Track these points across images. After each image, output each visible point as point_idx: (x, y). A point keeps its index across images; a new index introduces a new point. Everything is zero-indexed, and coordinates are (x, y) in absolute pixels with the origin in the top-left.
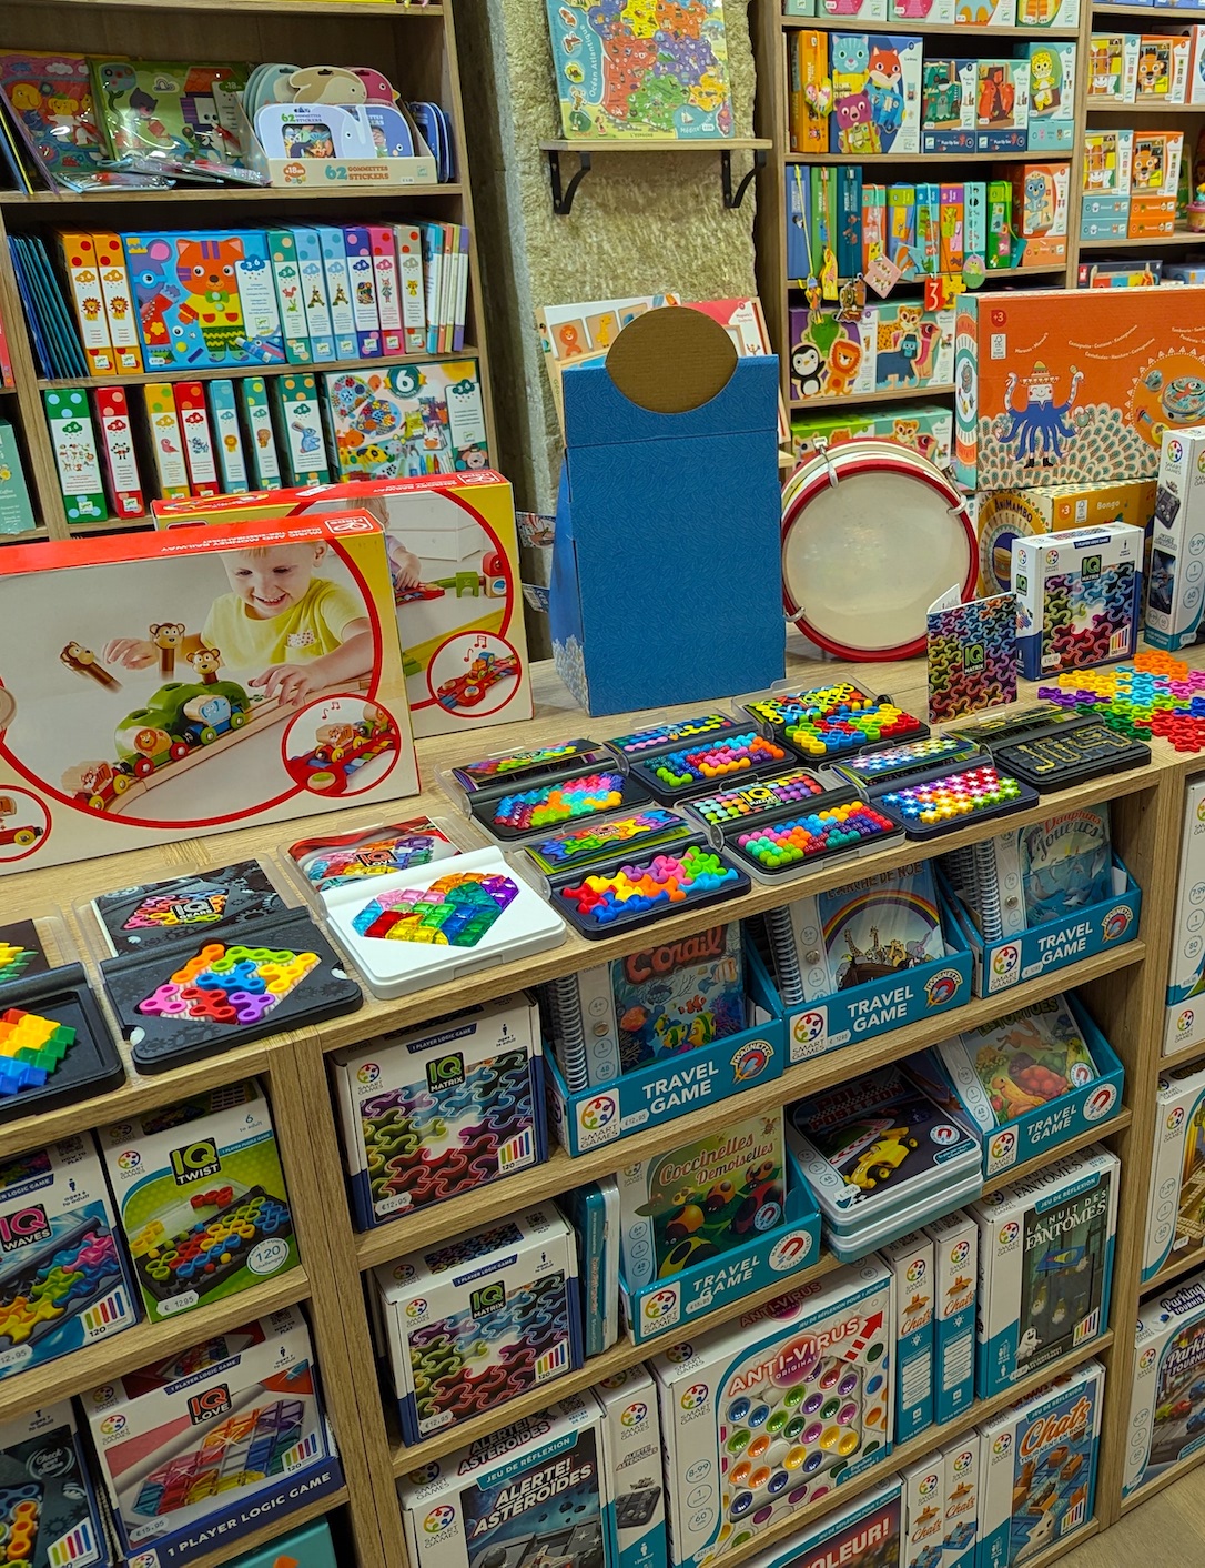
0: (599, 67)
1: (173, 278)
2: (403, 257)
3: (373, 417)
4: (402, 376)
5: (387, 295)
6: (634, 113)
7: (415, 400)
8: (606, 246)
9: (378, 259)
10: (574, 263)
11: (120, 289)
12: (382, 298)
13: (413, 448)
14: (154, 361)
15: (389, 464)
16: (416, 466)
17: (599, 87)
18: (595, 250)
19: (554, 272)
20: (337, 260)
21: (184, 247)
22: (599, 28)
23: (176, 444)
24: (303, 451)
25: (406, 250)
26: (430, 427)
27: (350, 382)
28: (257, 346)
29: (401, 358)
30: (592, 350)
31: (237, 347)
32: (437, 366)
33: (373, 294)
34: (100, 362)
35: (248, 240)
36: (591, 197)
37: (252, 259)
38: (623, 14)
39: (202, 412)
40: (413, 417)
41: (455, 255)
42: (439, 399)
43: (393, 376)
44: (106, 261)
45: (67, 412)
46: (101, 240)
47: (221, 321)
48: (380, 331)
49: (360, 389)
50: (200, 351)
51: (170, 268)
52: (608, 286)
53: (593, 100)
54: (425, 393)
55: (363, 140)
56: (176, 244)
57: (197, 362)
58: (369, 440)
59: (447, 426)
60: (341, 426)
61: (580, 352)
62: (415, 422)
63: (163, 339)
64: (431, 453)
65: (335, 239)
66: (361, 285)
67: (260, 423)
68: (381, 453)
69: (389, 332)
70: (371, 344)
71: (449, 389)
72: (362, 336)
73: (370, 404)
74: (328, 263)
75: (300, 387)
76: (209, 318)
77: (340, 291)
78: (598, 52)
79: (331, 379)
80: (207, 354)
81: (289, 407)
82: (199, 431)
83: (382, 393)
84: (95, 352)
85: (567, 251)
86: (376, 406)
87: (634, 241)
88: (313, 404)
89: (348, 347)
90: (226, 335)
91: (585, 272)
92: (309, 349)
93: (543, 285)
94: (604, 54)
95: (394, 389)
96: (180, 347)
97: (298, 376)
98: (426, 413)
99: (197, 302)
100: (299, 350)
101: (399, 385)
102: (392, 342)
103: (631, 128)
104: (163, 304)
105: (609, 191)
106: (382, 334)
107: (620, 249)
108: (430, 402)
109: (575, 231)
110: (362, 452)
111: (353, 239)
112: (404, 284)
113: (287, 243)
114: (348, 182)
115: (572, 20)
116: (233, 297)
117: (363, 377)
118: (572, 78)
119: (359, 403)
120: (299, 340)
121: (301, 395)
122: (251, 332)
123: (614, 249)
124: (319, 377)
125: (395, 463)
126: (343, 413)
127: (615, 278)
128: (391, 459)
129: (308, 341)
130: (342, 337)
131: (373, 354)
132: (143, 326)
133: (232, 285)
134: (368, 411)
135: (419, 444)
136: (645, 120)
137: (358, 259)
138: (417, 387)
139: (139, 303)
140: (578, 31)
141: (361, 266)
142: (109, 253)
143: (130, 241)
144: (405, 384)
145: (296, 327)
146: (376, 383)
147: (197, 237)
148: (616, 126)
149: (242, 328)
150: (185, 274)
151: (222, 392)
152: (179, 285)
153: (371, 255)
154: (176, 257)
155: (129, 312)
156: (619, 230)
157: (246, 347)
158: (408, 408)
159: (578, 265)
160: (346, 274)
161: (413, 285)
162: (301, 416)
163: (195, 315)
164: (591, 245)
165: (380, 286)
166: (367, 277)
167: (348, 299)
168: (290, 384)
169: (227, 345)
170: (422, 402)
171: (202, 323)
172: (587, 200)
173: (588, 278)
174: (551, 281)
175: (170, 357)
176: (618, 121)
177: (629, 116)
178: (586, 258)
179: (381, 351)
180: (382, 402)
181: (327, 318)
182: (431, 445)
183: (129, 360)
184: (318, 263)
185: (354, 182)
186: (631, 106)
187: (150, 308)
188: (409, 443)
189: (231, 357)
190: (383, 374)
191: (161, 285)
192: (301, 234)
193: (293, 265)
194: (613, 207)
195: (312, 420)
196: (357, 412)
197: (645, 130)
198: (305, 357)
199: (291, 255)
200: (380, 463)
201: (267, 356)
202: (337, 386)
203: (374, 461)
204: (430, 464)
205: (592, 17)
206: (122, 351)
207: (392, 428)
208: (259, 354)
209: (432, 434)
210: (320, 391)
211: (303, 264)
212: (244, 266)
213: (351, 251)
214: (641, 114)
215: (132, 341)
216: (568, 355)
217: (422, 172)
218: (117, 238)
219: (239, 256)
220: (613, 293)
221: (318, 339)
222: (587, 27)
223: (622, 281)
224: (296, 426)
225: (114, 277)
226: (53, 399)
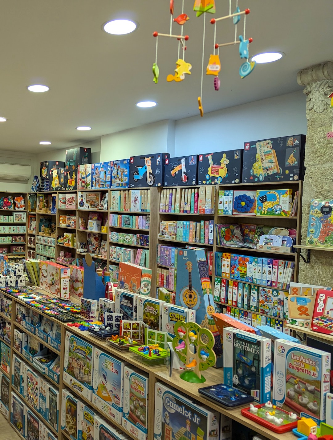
0: (319, 230)
1: (237, 263)
2: (280, 267)
3: (267, 299)
4: (275, 292)
5: (274, 274)
6: (326, 241)
7: (277, 298)
8: (321, 273)
9: (274, 266)
10: (311, 275)
11: (229, 263)
12: (273, 274)
13: (274, 308)
14: (232, 277)
15: (269, 310)
16: (275, 313)
17: (318, 235)
18: (318, 273)
19: (305, 276)
20: (266, 265)
21: (240, 258)
22: (321, 222)
23: (231, 292)
24: (252, 301)
25: (280, 265)
26: (279, 305)
27: (264, 290)
28: (248, 278)
29: (275, 288)
30: (301, 295)
31: (245, 278)
32: (283, 292)
33: (271, 273)
34: (224, 274)
35: (250, 258)
36: (319, 260)
37: (250, 262)
38: (329, 218)
39: (236, 288)
40: (276, 302)
41: (289, 268)
42: (282, 299)
43: (273, 291)
44: (227, 258)
45: (217, 282)
46: (228, 254)
47: (243, 272)
48: (272, 281)
49: (266, 292)
50: (239, 277)
51: (237, 261)
52: (320, 282)
53: (316, 237)
54: (279, 297)
55: (279, 243)
56: (239, 257)
57: (238, 279)
58: (266, 303)
59: (283, 306)
60: (261, 299)
61: (297, 295)
62: (276, 303)
63: (233, 273)
64: (279, 311)
65: (266, 261)
66: (269, 271)
67: (246, 293)
68: (268, 307)
69: (274, 282)
70: (269, 283)
71: (285, 298)
72: (268, 281)
73: (267, 296)
74: (263, 265)
75: (254, 288)
76: (241, 271)
77: (265, 271)
78: (320, 227)
79: (261, 288)
80: (240, 277)
81: (252, 291)
82: (235, 291)
83: (270, 294)
84: (223, 273)
85: (309, 272)
86: (268, 296)
87: (329, 273)
88: (256, 292)
89: (264, 283)
90: (243, 275)
91: (314, 278)
92: (257, 281)
93: (302, 278)
94: (322, 227)
95: (273, 294)
96: (236, 275)
97: (254, 286)
98: (279, 301)
99: (240, 268)
100: (255, 281)
101: (274, 294)
102: (274, 284)
103: (325, 245)
104: (235, 267)
105: (324, 259)
106: (272, 282)
107: (325, 274)
108: (280, 299)
109: (312, 267)
110: (264, 305)
111: (269, 261)
112: (279, 273)
113: (256, 260)
114: (271, 250)
115: (314, 220)
116: (246, 268)
117: (267, 290)
118: (311, 232)
119: (265, 295)
120: (255, 279)
121: (254, 290)
122: (248, 275)
123: (323, 274)
124: (259, 287)
125: (270, 310)
126: (261, 296)
127: (322, 281)
128: (269, 309)
129: (256, 279)
130: (264, 280)
131: (269, 285)
132: (231, 270)
133: (246, 266)
134: (266, 297)
135: (276, 308)
136: (329, 243)
137: (269, 265)
138: (278, 295)
139: (231, 266)
140: (316, 222)
141: (270, 267)
142: (228, 257)
143: (232, 255)
144: (275, 294)
145: (255, 276)
146: (269, 292)
147: (243, 256)
148: (321, 244)
149: (246, 274)
150: (239, 262)
151: (241, 285)
152: (238, 264)
153: (272, 265)
154: (238, 259)
155: (229, 267)
156: (325, 269)
157: (246, 278)
158: (275, 299)
159: (312, 276)
160: (267, 268)
161: (281, 273)
162: (254, 294)
163: (239, 270)
164: (316, 271)
165: (273, 272)
166: (271, 269)
167: (266, 273)
168: (253, 287)
169: (243, 277)
170: (278, 299)
171: (240, 272)
172: (317, 261)
173: (314, 279)
174: (304, 278)
175: (234, 277)
176: (321, 243)
177: (324, 242)
178: (315, 274)
179: (271, 285)
180: (270, 296)
181: (261, 276)
182: (279, 309)
183: (228, 275)
184: (261, 265)
185: (272, 250)
186: (326, 240)
187: (232, 267)
188: (274, 307)
189: (243, 279)
190: (271, 290)
191: (235, 264)
192: (259, 259)
193: (256, 264)
194: (324, 264)
195: (255, 295)
196: (264, 296)
197: (329, 245)
198: (256, 282)
199: (256, 262)
200: (267, 309)
201: (250, 280)
202: (261, 290)
203: (266, 308)
204: (278, 313)
205: (320, 219)
206: (227, 273)
207: (271, 302)
208: (248, 280)
209: (279, 307)
210: (258, 290)
211: (258, 264)
212: (249, 263)
213: (269, 264)
214: (328, 242)
215: (229, 272)
216: (293, 294)
217: (287, 250)
218: (230, 254)
219: (248, 261)
220: (321, 284)
221: (259, 280)
222: (318, 221)
223: (324, 282)
224: (252, 296)
225: (228, 261)
226: (216, 279)
